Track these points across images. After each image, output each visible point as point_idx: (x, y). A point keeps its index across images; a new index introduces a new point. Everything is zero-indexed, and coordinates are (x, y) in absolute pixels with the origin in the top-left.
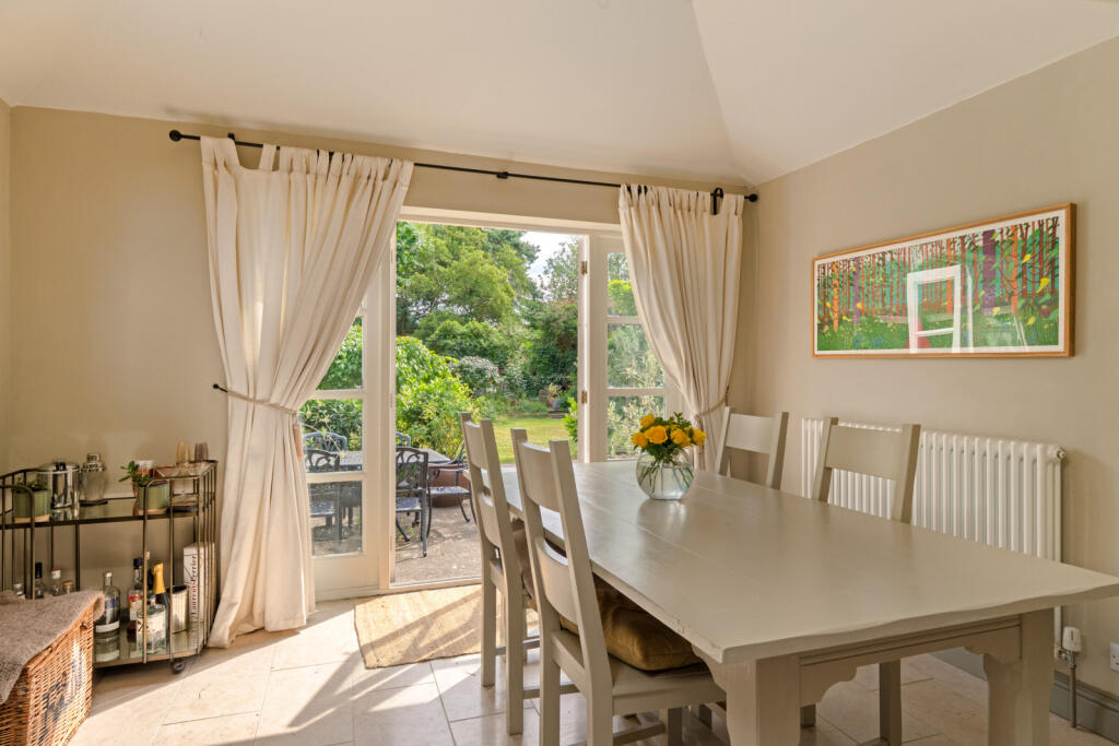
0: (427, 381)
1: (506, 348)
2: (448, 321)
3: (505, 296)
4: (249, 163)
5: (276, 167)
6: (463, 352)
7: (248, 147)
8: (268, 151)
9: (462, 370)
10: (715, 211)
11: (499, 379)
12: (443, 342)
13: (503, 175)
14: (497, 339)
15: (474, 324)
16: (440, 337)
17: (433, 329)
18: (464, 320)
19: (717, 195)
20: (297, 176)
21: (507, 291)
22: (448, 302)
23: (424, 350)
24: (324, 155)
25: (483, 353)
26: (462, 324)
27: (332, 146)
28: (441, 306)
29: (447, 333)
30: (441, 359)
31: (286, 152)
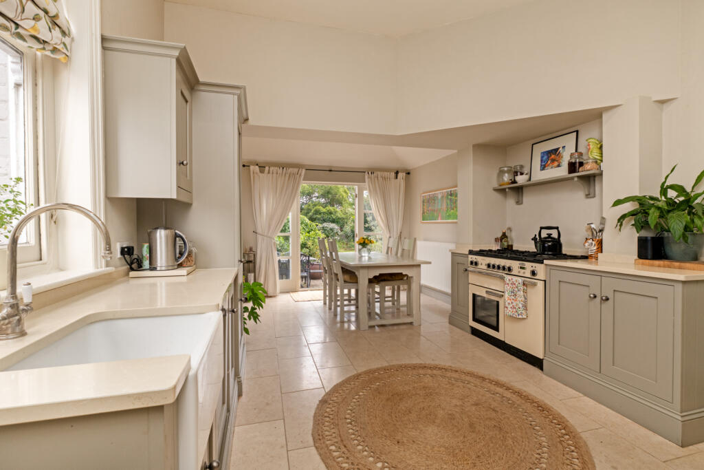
0: (309, 232)
1: (344, 219)
2: (317, 207)
3: (344, 194)
4: (262, 172)
5: (269, 173)
6: (324, 221)
7: (262, 168)
8: (267, 168)
9: (324, 229)
10: (397, 178)
11: (340, 233)
12: (315, 216)
13: (330, 171)
14: (340, 214)
15: (330, 208)
16: (314, 214)
17: (311, 210)
18: (324, 206)
19: (397, 173)
20: (275, 175)
21: (345, 192)
22: (318, 197)
23: (307, 220)
24: (281, 168)
25: (333, 221)
26: (324, 208)
27: (283, 166)
28: (314, 199)
29: (317, 212)
30: (314, 224)
31: (272, 169)
